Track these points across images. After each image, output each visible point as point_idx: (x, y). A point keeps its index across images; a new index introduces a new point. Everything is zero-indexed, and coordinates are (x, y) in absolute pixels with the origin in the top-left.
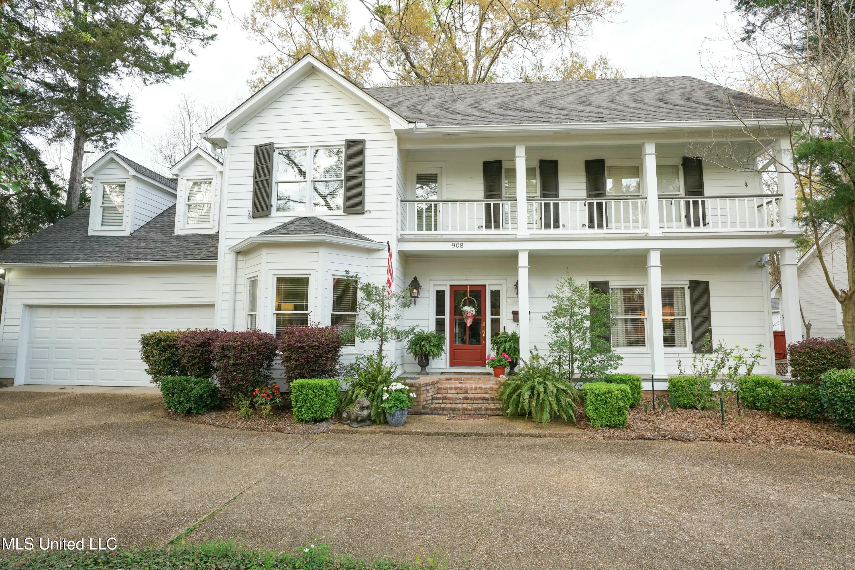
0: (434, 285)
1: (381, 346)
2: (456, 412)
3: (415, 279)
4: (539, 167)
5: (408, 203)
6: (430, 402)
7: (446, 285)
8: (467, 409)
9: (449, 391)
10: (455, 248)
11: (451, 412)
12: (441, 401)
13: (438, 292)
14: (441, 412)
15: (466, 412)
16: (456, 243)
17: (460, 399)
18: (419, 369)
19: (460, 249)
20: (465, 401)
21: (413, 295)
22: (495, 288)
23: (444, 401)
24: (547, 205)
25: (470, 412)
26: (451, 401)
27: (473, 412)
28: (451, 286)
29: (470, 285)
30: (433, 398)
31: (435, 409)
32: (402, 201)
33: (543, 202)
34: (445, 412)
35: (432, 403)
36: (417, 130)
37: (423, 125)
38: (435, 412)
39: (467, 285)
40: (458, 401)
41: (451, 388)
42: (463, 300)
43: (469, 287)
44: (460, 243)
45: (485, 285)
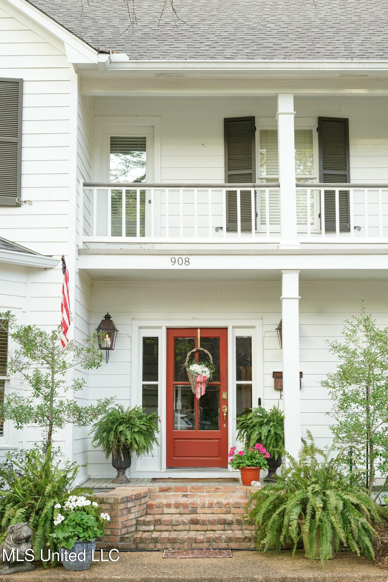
0: (140, 328)
1: (50, 435)
2: (177, 546)
3: (108, 317)
4: (318, 129)
5: (95, 189)
6: (133, 529)
7: (160, 327)
8: (195, 541)
9: (166, 510)
10: (176, 267)
11: (169, 546)
12: (152, 528)
13: (146, 340)
14: (151, 546)
15: (194, 545)
16: (177, 257)
17: (184, 523)
18: (114, 473)
19: (184, 267)
20: (193, 527)
21: (104, 346)
22: (244, 333)
23: (158, 527)
24: (329, 195)
25: (201, 545)
26: (170, 528)
27: (206, 545)
28: (168, 329)
29: (201, 328)
30: (138, 523)
31: (142, 540)
32: (85, 185)
33: (323, 190)
34: (159, 546)
35: (137, 531)
36: (113, 65)
37: (122, 57)
38: (141, 546)
39: (196, 329)
40: (181, 527)
41: (169, 506)
42: (189, 354)
43: (199, 330)
44: (184, 257)
45: (227, 328)
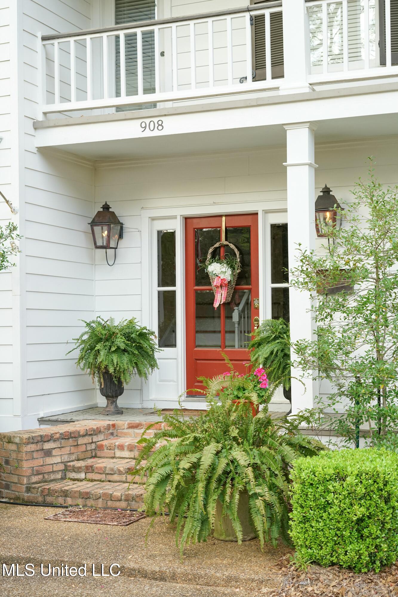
0: (153, 219)
2: (90, 502)
3: (106, 207)
5: (56, 42)
8: (111, 497)
9: (118, 453)
11: (80, 501)
12: (82, 476)
14: (61, 500)
15: (110, 503)
16: (147, 121)
17: (120, 473)
18: (102, 401)
19: (156, 133)
20: (130, 478)
21: (99, 243)
23: (90, 476)
25: (117, 504)
26: (103, 477)
27: (123, 504)
28: (187, 219)
29: (226, 216)
30: (67, 469)
32: (44, 39)
34: (69, 501)
35: (63, 478)
38: (49, 499)
39: (221, 216)
40: (116, 477)
41: (121, 447)
42: (211, 250)
43: (224, 218)
44: (156, 120)
45: (257, 214)
